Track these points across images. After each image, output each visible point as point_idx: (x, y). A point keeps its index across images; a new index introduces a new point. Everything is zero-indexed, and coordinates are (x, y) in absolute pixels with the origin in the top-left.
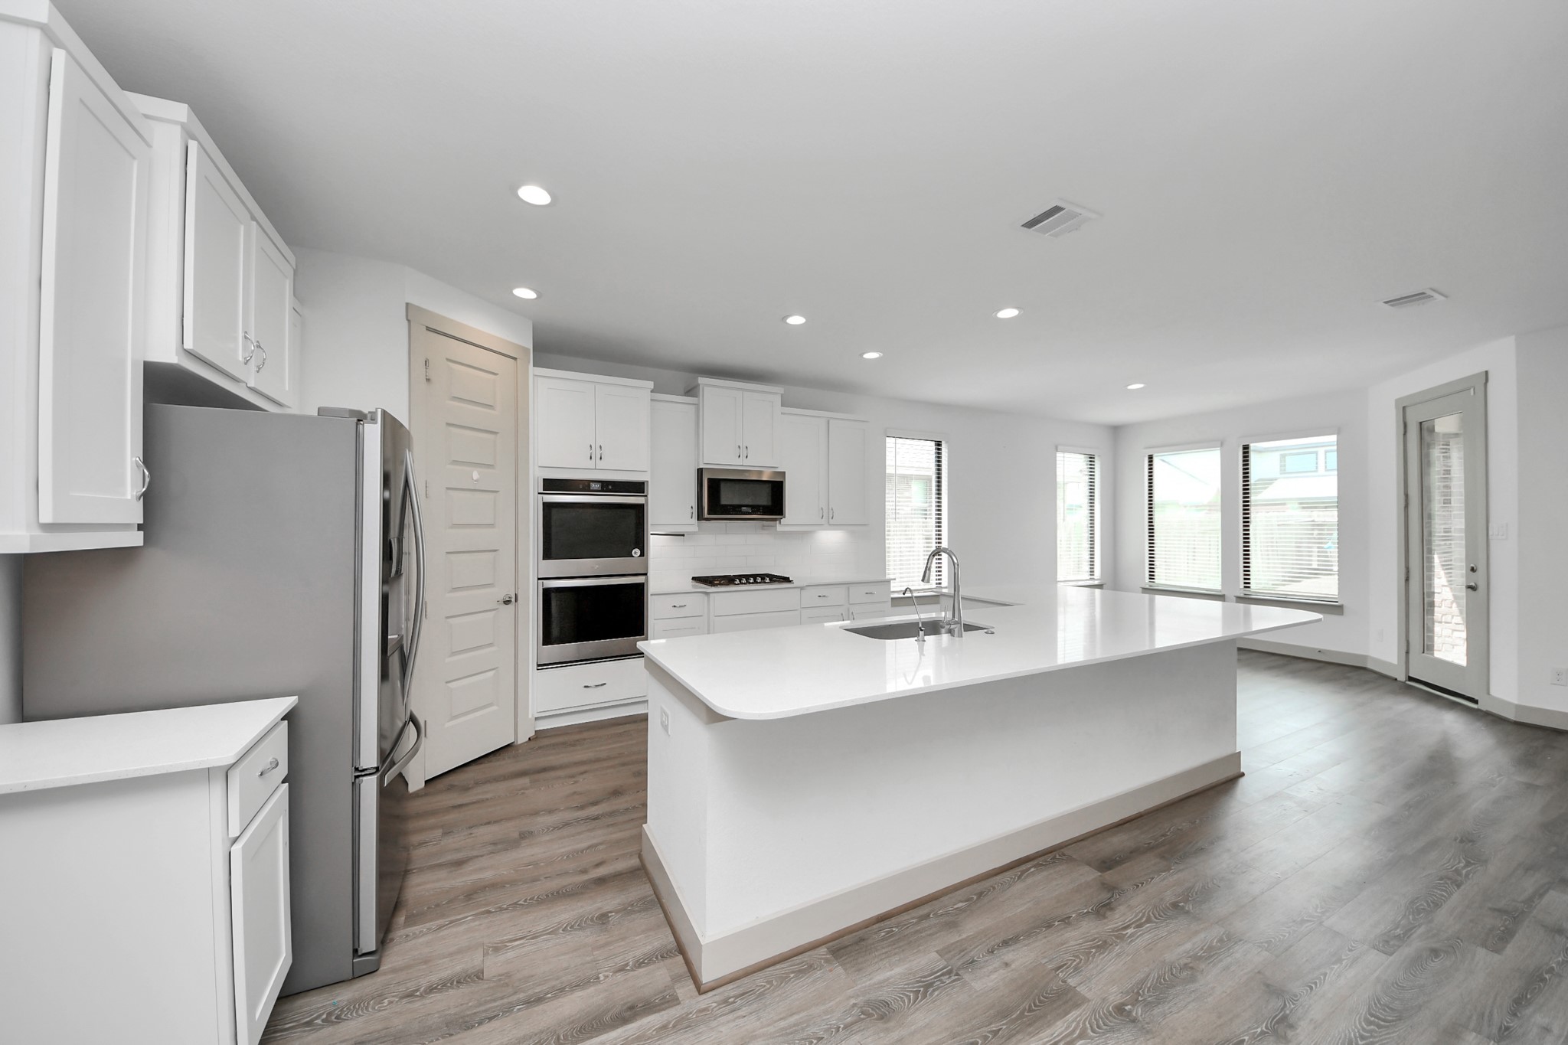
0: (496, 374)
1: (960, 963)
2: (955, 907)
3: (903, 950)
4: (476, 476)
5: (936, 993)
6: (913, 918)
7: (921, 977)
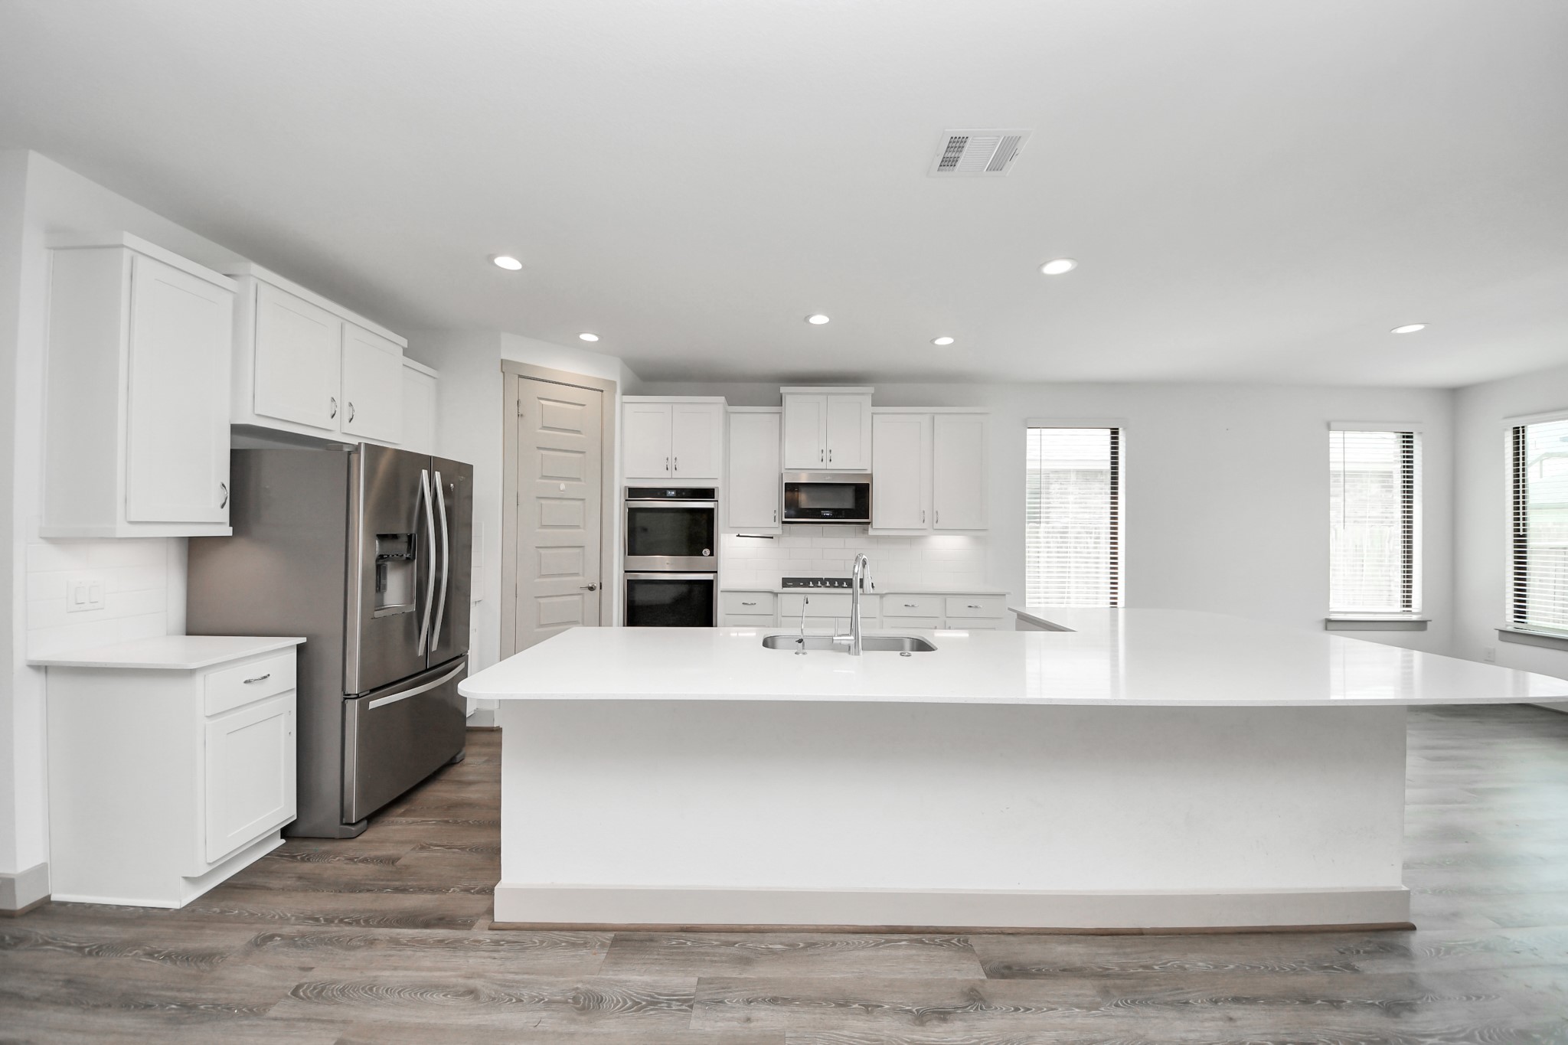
0: (584, 405)
1: (706, 998)
2: (770, 946)
3: (672, 964)
4: (563, 486)
5: (651, 1012)
6: (716, 941)
7: (657, 994)
